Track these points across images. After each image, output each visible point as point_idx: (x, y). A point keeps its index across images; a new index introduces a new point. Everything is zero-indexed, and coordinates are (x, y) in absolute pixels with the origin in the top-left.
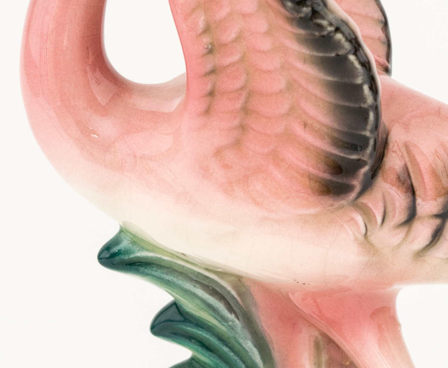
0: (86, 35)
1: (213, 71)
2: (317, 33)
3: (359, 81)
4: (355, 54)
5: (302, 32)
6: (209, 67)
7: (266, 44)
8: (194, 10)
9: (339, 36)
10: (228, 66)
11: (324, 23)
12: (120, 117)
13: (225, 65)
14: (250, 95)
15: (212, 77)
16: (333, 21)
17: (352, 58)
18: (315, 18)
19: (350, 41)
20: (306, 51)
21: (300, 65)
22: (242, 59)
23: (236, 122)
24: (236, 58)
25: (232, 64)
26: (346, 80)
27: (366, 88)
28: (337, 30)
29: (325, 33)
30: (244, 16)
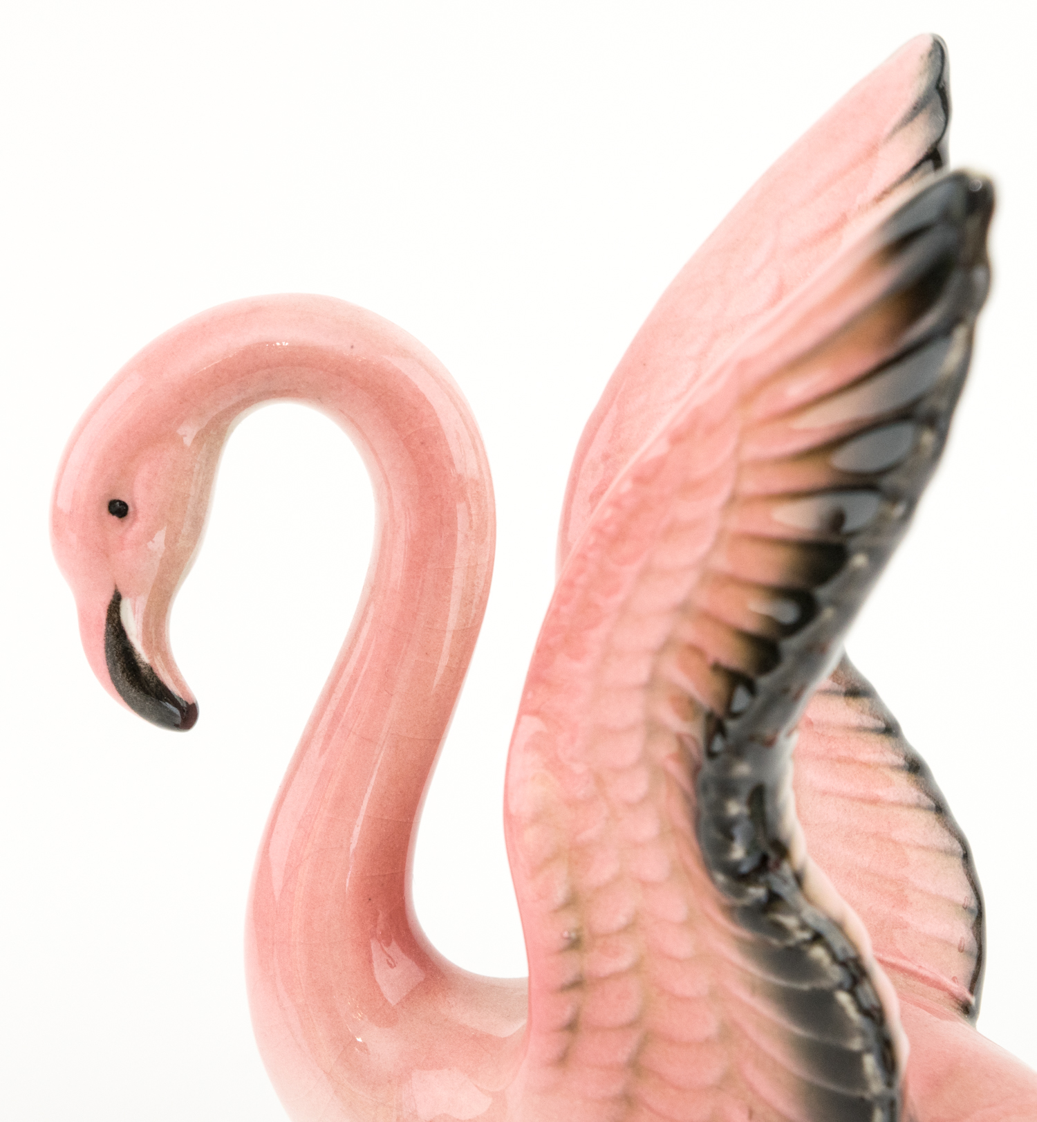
0: (368, 875)
1: (577, 984)
2: (775, 942)
3: (856, 1044)
4: (852, 992)
5: (746, 934)
6: (569, 976)
7: (682, 946)
8: (548, 861)
9: (818, 952)
10: (607, 978)
11: (790, 922)
12: (416, 1041)
13: (602, 975)
14: (648, 1038)
15: (575, 995)
16: (810, 921)
17: (843, 998)
18: (774, 910)
19: (843, 964)
20: (756, 971)
21: (744, 995)
22: (636, 968)
23: (616, 1088)
24: (624, 962)
25: (617, 976)
26: (829, 1039)
27: (870, 1063)
28: (817, 938)
29: (791, 942)
30: (645, 884)
